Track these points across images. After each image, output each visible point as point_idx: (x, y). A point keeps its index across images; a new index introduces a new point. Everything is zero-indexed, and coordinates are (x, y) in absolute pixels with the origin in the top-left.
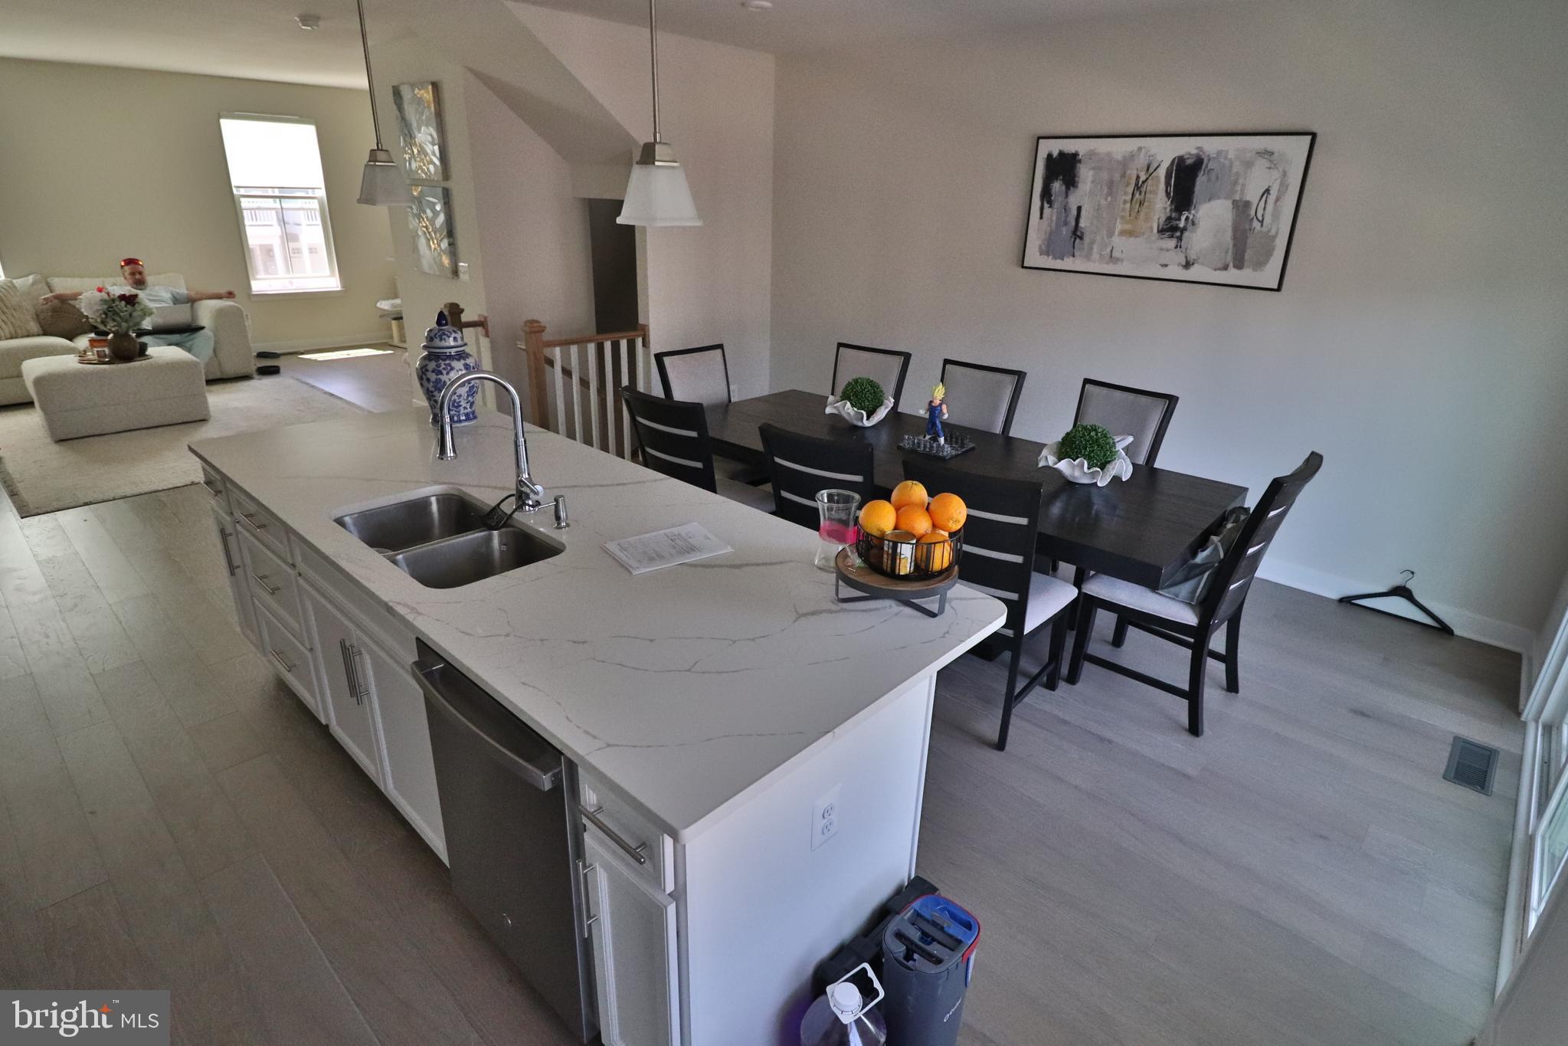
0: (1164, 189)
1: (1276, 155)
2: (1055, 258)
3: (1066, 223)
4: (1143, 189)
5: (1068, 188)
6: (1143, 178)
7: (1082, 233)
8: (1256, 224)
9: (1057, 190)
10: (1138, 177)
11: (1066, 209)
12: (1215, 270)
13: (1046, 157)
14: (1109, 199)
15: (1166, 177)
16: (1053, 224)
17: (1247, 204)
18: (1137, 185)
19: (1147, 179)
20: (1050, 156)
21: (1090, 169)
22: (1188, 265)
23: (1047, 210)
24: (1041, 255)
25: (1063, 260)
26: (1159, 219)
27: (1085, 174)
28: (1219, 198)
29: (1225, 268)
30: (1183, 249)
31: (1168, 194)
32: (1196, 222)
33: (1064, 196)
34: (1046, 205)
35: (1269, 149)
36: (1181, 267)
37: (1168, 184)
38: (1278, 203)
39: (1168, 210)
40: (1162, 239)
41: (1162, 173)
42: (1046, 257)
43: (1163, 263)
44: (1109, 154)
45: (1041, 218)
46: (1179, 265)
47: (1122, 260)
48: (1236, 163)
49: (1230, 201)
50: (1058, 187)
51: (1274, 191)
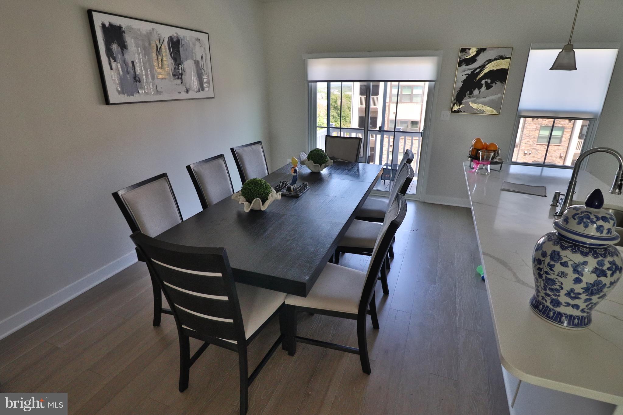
0: (169, 53)
1: (201, 41)
2: (128, 95)
3: (128, 73)
4: (161, 53)
5: (122, 49)
6: (159, 46)
7: (139, 79)
8: (203, 71)
9: (116, 50)
10: (157, 46)
11: (125, 62)
12: (196, 92)
13: (101, 25)
14: (147, 57)
15: (168, 47)
16: (121, 73)
17: (198, 61)
18: (157, 50)
19: (161, 47)
20: (103, 25)
21: (132, 39)
22: (187, 92)
23: (114, 65)
24: (119, 94)
25: (134, 96)
26: (171, 69)
27: (129, 40)
28: (189, 59)
29: (199, 91)
30: (184, 84)
31: (171, 56)
32: (185, 70)
33: (121, 54)
34: (112, 60)
35: (199, 38)
36: (185, 93)
37: (170, 51)
38: (206, 62)
39: (174, 64)
40: (175, 79)
41: (166, 43)
42: (123, 95)
43: (179, 92)
44: (139, 30)
45: (111, 69)
46: (184, 91)
47: (162, 92)
48: (191, 43)
49: (193, 60)
50: (116, 48)
51: (204, 57)
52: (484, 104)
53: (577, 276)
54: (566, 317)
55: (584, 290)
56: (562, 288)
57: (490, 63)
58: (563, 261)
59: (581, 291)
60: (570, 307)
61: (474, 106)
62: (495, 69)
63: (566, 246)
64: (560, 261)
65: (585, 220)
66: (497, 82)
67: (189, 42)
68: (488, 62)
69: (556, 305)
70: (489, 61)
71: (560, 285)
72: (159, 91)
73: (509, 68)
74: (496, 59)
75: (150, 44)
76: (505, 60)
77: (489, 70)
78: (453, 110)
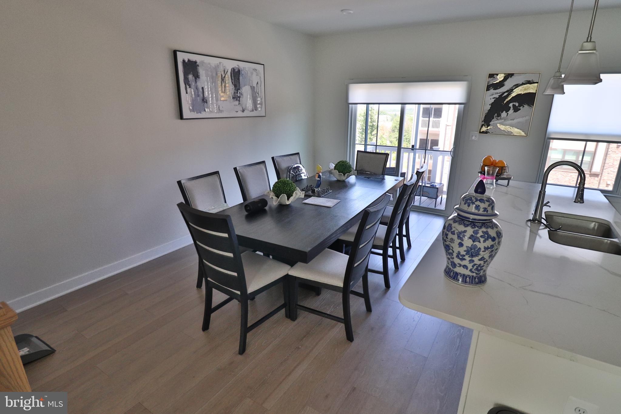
0: (231, 81)
1: (257, 71)
2: (197, 113)
3: (198, 96)
4: (224, 80)
5: (196, 78)
6: (223, 76)
7: (206, 100)
8: (257, 94)
9: (191, 79)
10: (222, 75)
11: (197, 88)
12: (251, 112)
13: (182, 61)
14: (213, 84)
15: (231, 76)
16: (193, 96)
17: (254, 87)
18: (222, 78)
19: (225, 76)
20: (184, 61)
21: (203, 70)
22: (243, 111)
23: (189, 90)
24: (191, 112)
25: (201, 113)
26: (232, 93)
27: (202, 72)
28: (246, 85)
29: (253, 111)
30: (241, 105)
31: (232, 83)
32: (243, 94)
33: (195, 82)
34: (188, 87)
35: (255, 68)
36: (242, 112)
37: (232, 79)
38: (261, 87)
39: (234, 90)
40: (234, 101)
41: (229, 73)
42: (193, 113)
43: (236, 111)
44: (209, 64)
45: (187, 93)
46: (241, 111)
47: (223, 111)
48: (249, 72)
49: (250, 87)
50: (191, 77)
51: (259, 83)
52: (512, 126)
53: (460, 241)
54: (460, 276)
55: (466, 253)
56: (453, 252)
57: (517, 87)
58: (452, 230)
59: (464, 253)
60: (462, 267)
61: (502, 127)
62: (523, 93)
63: (467, 224)
64: (451, 231)
65: (468, 201)
66: (525, 106)
67: (248, 72)
68: (515, 87)
69: (454, 266)
70: (517, 86)
71: (452, 249)
72: (221, 110)
73: (536, 92)
74: (523, 84)
75: (217, 74)
76: (533, 85)
77: (517, 94)
78: (481, 131)
